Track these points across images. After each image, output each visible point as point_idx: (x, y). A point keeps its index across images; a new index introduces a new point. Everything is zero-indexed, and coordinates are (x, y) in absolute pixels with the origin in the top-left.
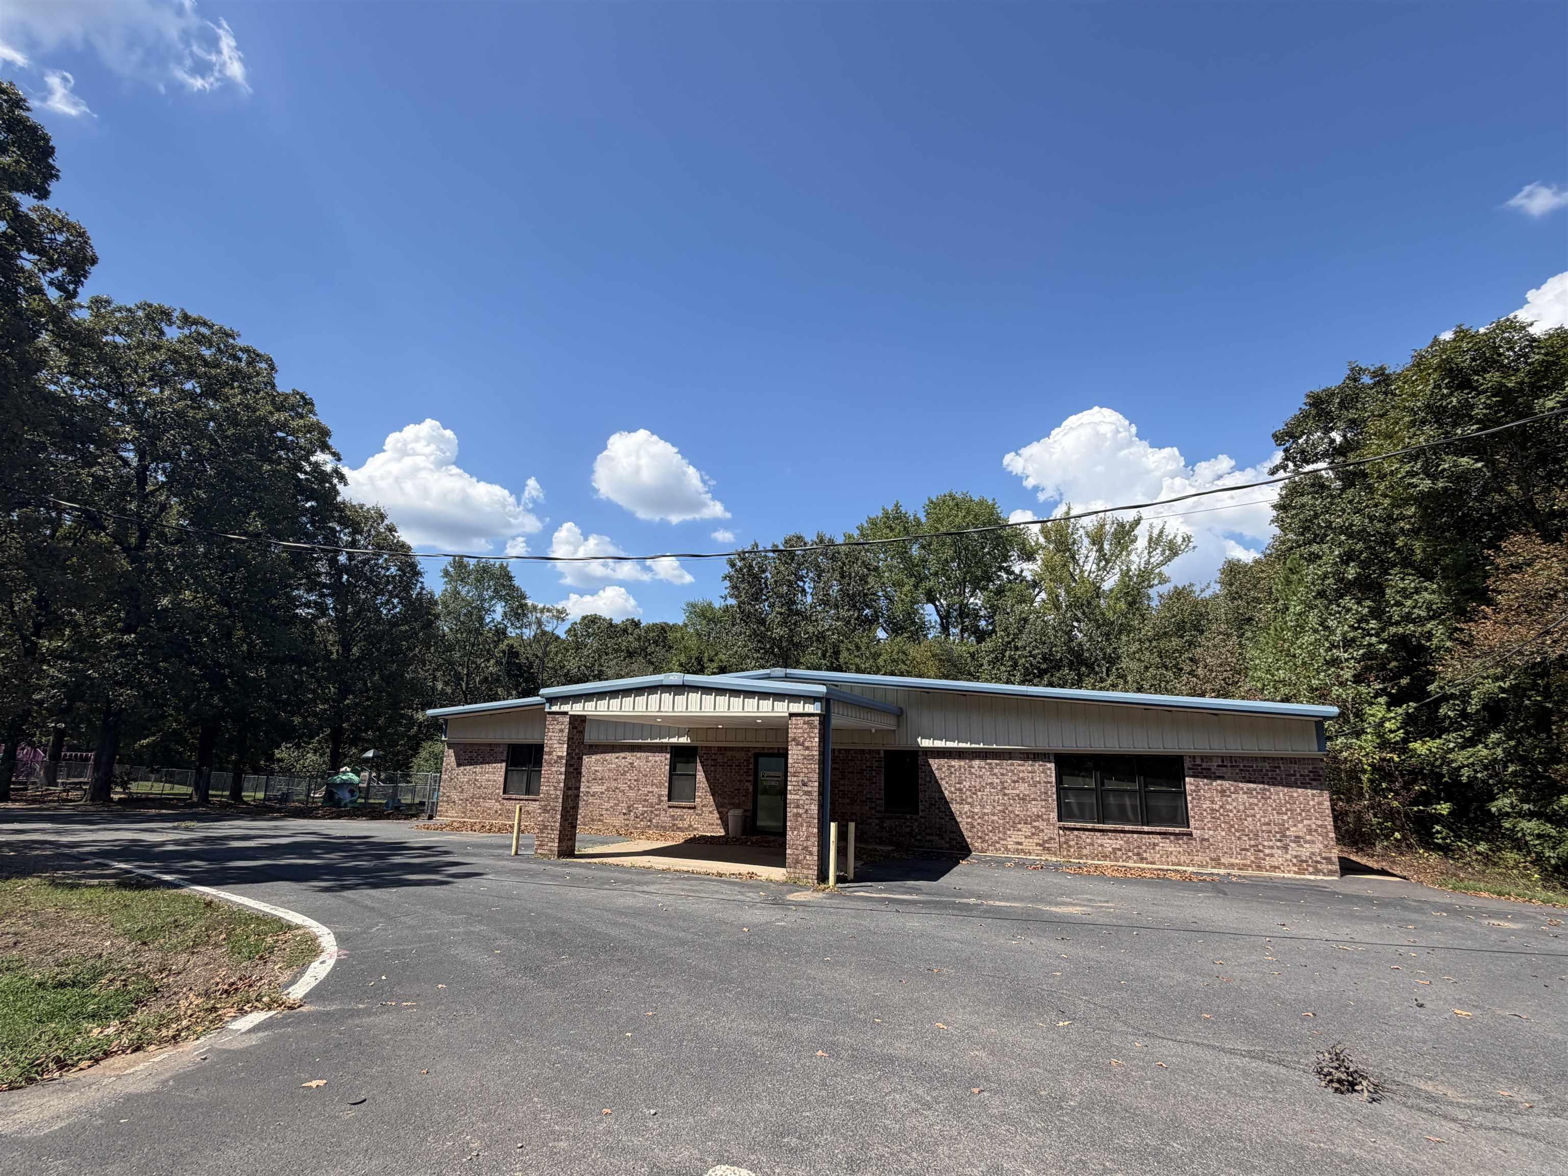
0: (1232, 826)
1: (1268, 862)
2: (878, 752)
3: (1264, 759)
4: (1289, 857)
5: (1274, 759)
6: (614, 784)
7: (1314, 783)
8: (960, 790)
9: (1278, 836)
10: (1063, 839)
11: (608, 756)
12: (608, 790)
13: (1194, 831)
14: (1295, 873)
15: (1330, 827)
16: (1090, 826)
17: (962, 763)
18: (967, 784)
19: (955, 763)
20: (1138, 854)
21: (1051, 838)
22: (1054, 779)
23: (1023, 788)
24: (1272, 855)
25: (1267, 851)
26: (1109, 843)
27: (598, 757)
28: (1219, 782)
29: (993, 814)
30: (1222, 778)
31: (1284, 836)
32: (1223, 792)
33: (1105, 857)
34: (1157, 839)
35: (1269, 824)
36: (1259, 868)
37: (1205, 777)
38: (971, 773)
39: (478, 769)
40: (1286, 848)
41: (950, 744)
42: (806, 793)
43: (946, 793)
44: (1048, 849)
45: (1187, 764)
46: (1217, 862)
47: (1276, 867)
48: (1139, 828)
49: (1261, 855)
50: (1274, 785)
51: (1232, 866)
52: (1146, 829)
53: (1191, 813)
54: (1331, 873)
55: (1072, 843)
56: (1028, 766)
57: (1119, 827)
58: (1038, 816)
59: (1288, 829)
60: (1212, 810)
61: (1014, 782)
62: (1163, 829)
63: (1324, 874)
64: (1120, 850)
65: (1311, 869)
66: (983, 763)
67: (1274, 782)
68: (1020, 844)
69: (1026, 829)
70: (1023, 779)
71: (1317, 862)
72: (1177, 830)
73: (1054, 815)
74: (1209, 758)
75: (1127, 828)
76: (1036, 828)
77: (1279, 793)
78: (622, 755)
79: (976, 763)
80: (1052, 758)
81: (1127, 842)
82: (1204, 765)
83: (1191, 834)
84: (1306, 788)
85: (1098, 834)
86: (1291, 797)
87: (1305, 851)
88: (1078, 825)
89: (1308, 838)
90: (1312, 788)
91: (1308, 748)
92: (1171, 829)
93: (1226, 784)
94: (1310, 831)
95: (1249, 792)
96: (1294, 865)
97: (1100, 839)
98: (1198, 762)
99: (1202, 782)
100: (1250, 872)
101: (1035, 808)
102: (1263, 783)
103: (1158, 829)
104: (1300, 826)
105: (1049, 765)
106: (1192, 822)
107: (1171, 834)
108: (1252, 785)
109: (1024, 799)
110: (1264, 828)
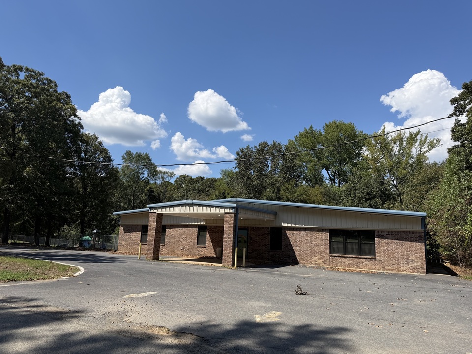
0: (390, 256)
1: (401, 269)
2: (268, 228)
3: (403, 232)
4: (409, 267)
5: (406, 232)
6: (178, 239)
7: (420, 241)
8: (296, 242)
9: (406, 259)
10: (331, 260)
11: (177, 229)
12: (176, 241)
13: (377, 258)
14: (411, 272)
15: (424, 256)
16: (340, 255)
17: (297, 232)
18: (298, 240)
19: (294, 232)
20: (357, 266)
21: (327, 260)
22: (329, 238)
23: (318, 241)
24: (403, 266)
25: (402, 265)
26: (347, 261)
27: (173, 229)
28: (387, 240)
29: (307, 251)
30: (388, 239)
31: (408, 259)
32: (388, 243)
33: (345, 266)
34: (364, 260)
35: (403, 255)
36: (398, 270)
37: (382, 238)
38: (300, 236)
39: (132, 234)
40: (408, 264)
41: (293, 225)
42: (229, 238)
43: (291, 243)
44: (326, 263)
45: (376, 234)
46: (384, 268)
47: (404, 270)
48: (358, 256)
49: (399, 266)
50: (406, 241)
51: (389, 270)
52: (360, 256)
53: (376, 251)
54: (423, 272)
55: (334, 261)
56: (320, 233)
57: (351, 256)
58: (323, 251)
59: (409, 257)
60: (383, 250)
61: (315, 239)
62: (366, 257)
63: (421, 273)
64: (351, 264)
65: (416, 271)
66: (304, 232)
67: (406, 240)
68: (316, 261)
69: (319, 256)
70: (318, 238)
71: (419, 269)
72: (371, 257)
73: (328, 251)
74: (384, 231)
75: (353, 256)
76: (322, 256)
77: (407, 244)
78: (181, 228)
79: (302, 232)
80: (328, 231)
81: (353, 261)
82: (382, 234)
83: (376, 259)
84: (417, 242)
85: (343, 258)
86: (411, 245)
87: (414, 265)
88: (336, 255)
89: (416, 260)
90: (419, 242)
91: (418, 228)
92: (369, 257)
93: (389, 241)
94: (417, 258)
95: (397, 244)
96: (411, 270)
97: (344, 260)
98: (380, 233)
99: (380, 240)
100: (395, 272)
101: (322, 249)
102: (402, 240)
103: (364, 257)
104: (414, 256)
105: (327, 233)
106: (376, 254)
107: (369, 258)
108: (398, 241)
109: (318, 245)
110: (401, 256)
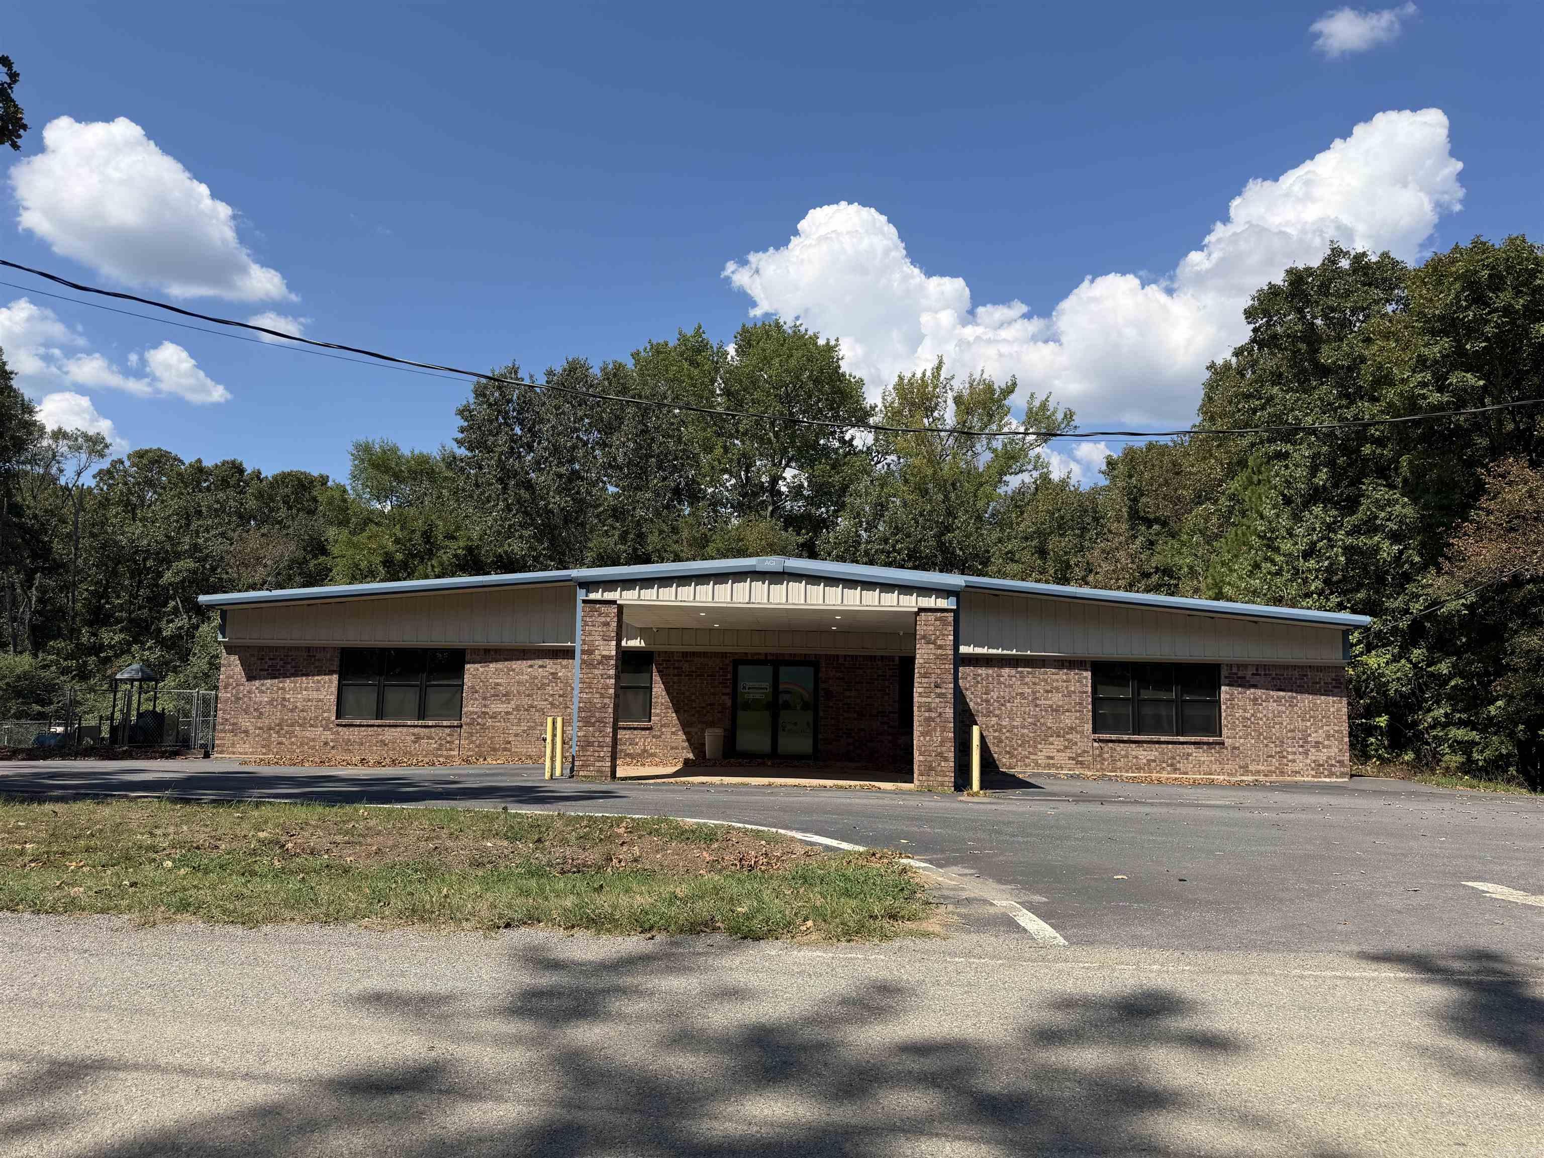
0: (1261, 734)
1: (1290, 767)
2: (891, 658)
3: (1295, 667)
4: (1308, 761)
5: (1302, 667)
7: (1336, 690)
9: (1301, 742)
10: (1097, 752)
13: (1226, 740)
14: (1313, 776)
15: (1346, 733)
16: (1126, 737)
18: (995, 695)
19: (982, 671)
20: (1172, 765)
21: (1085, 751)
22: (1089, 689)
23: (1056, 699)
24: (1294, 761)
25: (1290, 757)
26: (1144, 754)
28: (1252, 690)
29: (1023, 727)
30: (1255, 686)
32: (1255, 699)
33: (1139, 769)
34: (1191, 749)
37: (1239, 686)
38: (1000, 683)
39: (288, 683)
40: (1306, 753)
42: (939, 695)
43: (971, 705)
44: (1081, 763)
45: (1224, 672)
46: (1245, 769)
47: (1297, 772)
48: (1175, 739)
49: (1285, 760)
50: (1301, 692)
51: (1258, 772)
52: (1182, 739)
53: (1224, 722)
54: (1343, 775)
55: (1106, 756)
56: (1062, 674)
57: (1155, 738)
58: (1072, 728)
59: (1310, 735)
60: (1244, 718)
61: (1047, 692)
62: (1198, 739)
63: (1337, 777)
64: (1154, 761)
65: (1326, 773)
66: (1013, 672)
68: (1052, 758)
69: (1058, 743)
70: (1057, 689)
71: (1332, 765)
72: (1211, 739)
73: (1089, 727)
74: (1244, 666)
75: (1163, 738)
76: (1069, 741)
77: (1305, 701)
79: (1006, 671)
80: (1088, 666)
81: (1162, 753)
82: (1240, 674)
83: (1223, 744)
84: (1329, 695)
85: (1134, 746)
86: (1315, 704)
87: (1322, 757)
88: (1114, 737)
89: (1326, 743)
90: (1333, 696)
91: (1332, 656)
92: (1205, 739)
93: (1259, 692)
94: (1328, 737)
95: (1278, 701)
96: (1313, 769)
97: (1134, 750)
98: (1235, 670)
99: (1236, 691)
100: (1273, 778)
101: (1068, 720)
102: (1291, 691)
103: (1193, 739)
104: (1320, 731)
105: (1085, 674)
106: (1225, 731)
107: (1204, 743)
108: (1282, 693)
109: (1056, 711)
